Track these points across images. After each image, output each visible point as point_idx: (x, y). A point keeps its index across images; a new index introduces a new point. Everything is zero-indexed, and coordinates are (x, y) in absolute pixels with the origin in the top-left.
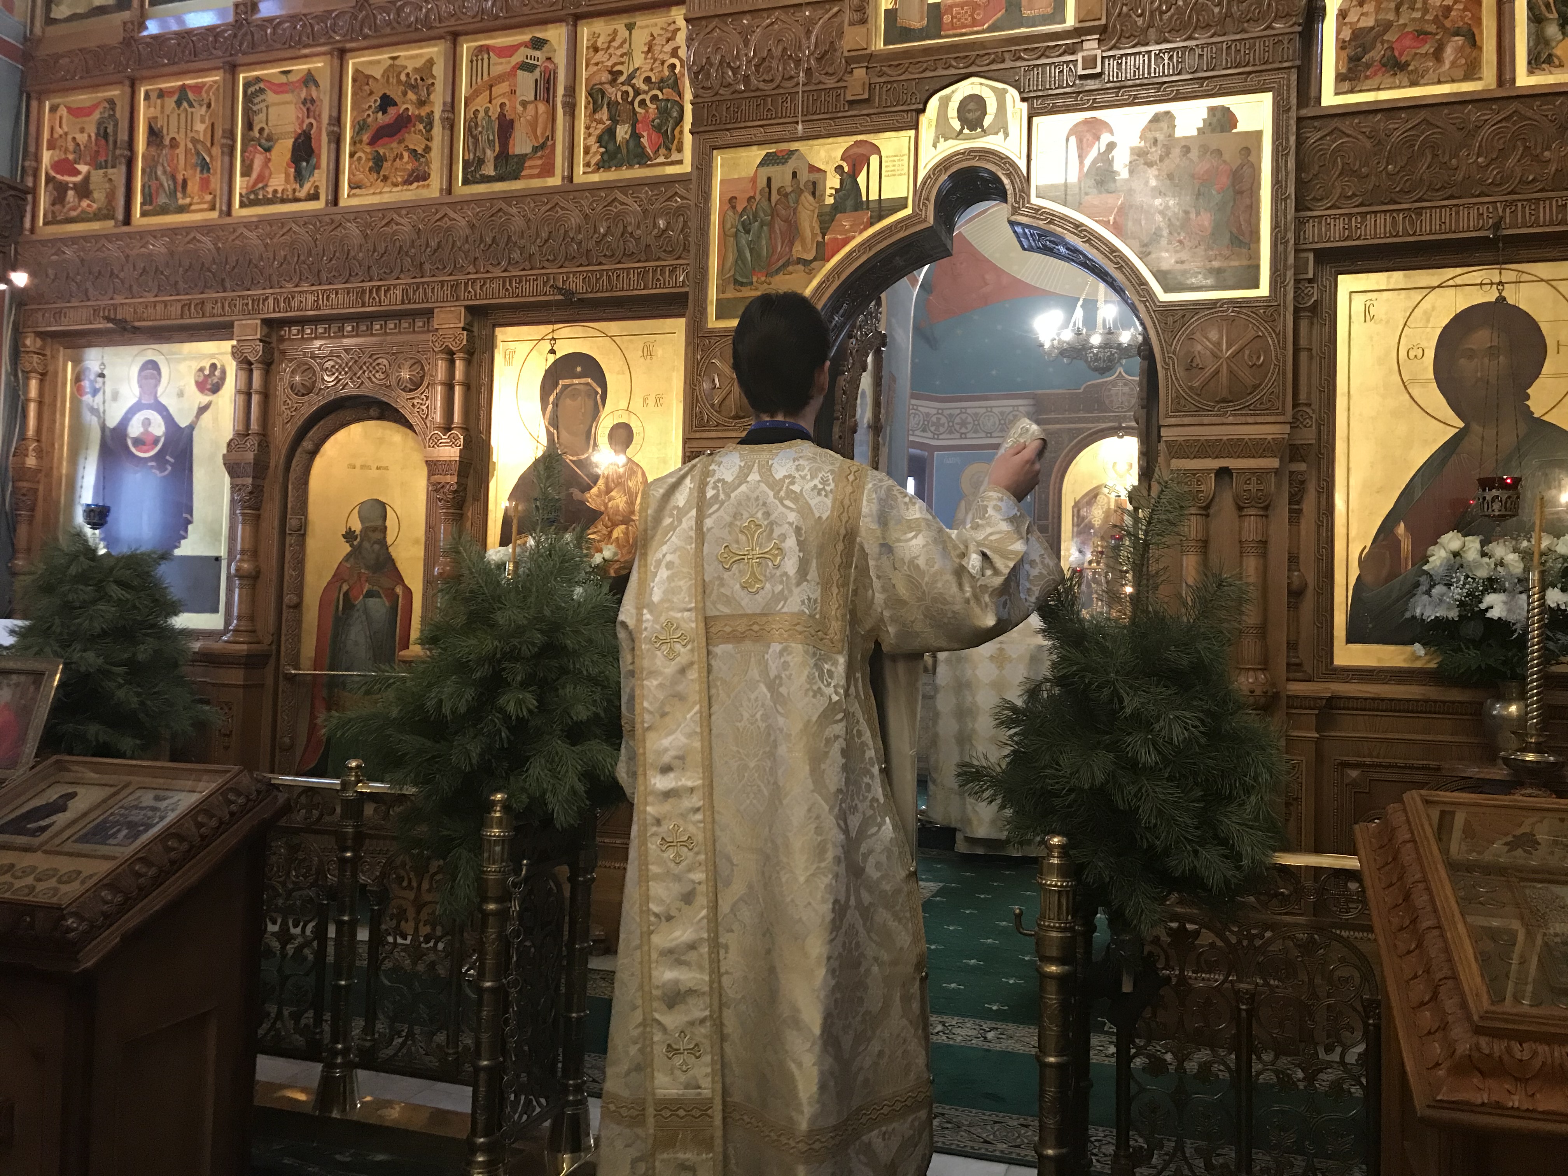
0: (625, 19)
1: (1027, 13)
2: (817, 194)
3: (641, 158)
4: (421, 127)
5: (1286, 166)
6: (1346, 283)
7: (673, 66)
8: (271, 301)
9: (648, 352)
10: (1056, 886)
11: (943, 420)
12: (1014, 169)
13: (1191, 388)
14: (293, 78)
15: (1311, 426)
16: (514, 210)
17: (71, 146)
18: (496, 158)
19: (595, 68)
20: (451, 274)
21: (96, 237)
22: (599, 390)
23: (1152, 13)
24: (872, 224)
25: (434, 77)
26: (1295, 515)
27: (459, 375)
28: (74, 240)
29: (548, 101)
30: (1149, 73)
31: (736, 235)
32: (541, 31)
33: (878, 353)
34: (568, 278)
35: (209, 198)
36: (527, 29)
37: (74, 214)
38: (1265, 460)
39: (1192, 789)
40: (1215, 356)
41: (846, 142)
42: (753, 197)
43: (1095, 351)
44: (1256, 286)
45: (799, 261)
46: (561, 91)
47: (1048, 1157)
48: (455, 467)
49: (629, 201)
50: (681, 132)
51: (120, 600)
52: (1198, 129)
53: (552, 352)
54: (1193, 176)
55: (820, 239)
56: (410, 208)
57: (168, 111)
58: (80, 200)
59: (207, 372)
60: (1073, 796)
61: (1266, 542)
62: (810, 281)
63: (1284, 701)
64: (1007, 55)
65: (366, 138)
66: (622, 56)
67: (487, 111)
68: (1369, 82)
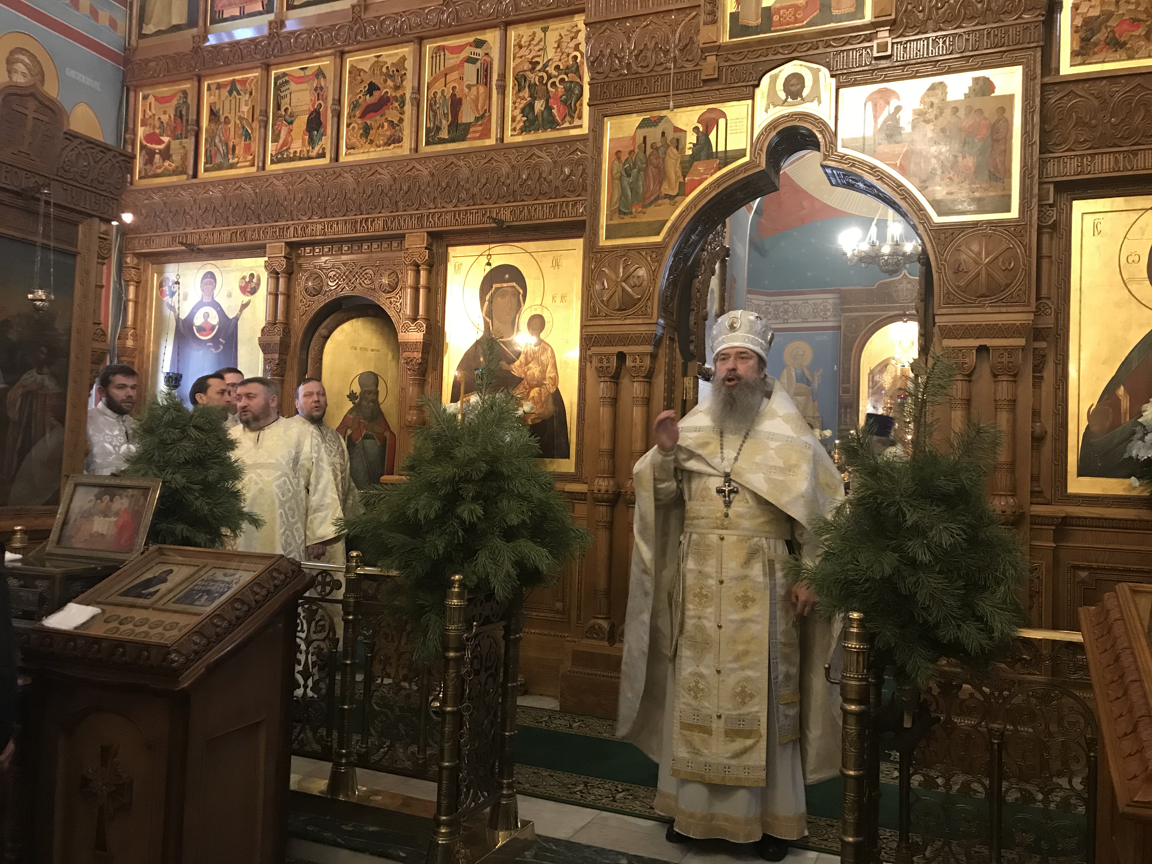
0: (542, 24)
1: (835, 12)
2: (680, 147)
3: (552, 124)
4: (397, 104)
5: (1033, 121)
6: (1079, 207)
7: (576, 57)
8: (292, 229)
9: (556, 264)
10: (855, 648)
11: (771, 309)
12: (826, 127)
13: (958, 287)
14: (308, 72)
15: (1050, 314)
16: (462, 163)
17: (157, 124)
18: (449, 126)
19: (520, 60)
20: (417, 210)
21: (174, 187)
22: (521, 291)
23: (930, 9)
24: (720, 169)
25: (406, 69)
26: (1038, 381)
27: (423, 281)
28: (160, 189)
29: (486, 85)
30: (928, 54)
31: (620, 179)
32: (481, 34)
33: (723, 262)
34: (500, 211)
35: (250, 158)
36: (471, 34)
37: (159, 171)
38: (1014, 339)
39: (956, 581)
40: (977, 263)
41: (701, 110)
42: (633, 151)
43: (886, 258)
44: (1008, 210)
45: (667, 196)
46: (495, 77)
47: (849, 843)
48: (420, 347)
49: (544, 155)
50: (581, 105)
51: (196, 438)
52: (965, 95)
53: (489, 264)
54: (960, 130)
55: (682, 180)
56: (389, 162)
57: (223, 98)
58: (164, 161)
59: (247, 280)
60: (867, 585)
61: (1015, 401)
62: (674, 211)
63: (1028, 520)
64: (820, 44)
65: (358, 113)
66: (539, 51)
67: (443, 92)
68: (1096, 56)
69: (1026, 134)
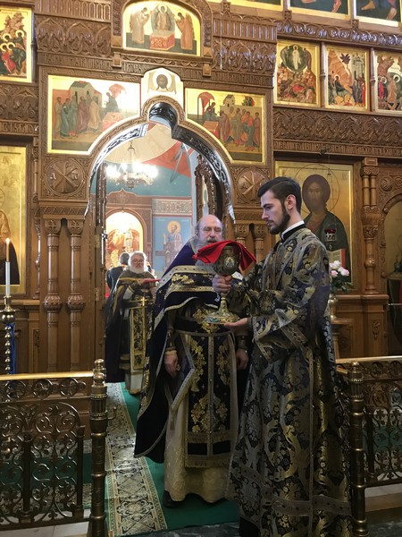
2: (98, 102)
3: (4, 71)
6: (277, 164)
7: (20, 34)
9: (6, 161)
12: (180, 106)
13: (243, 195)
24: (123, 119)
42: (69, 99)
44: (261, 161)
45: (91, 129)
50: (25, 64)
52: (242, 103)
54: (241, 120)
55: (100, 121)
61: (263, 249)
62: (97, 138)
64: (176, 62)
68: (287, 98)
69: (268, 127)
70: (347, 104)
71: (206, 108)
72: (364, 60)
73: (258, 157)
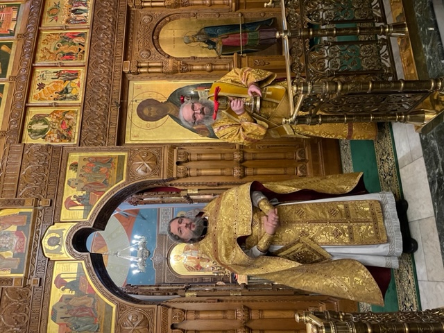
2: (70, 298)
13: (152, 171)
24: (85, 276)
40: (143, 165)
42: (67, 325)
44: (124, 156)
45: (93, 304)
52: (75, 172)
54: (89, 173)
55: (87, 296)
62: (102, 299)
64: (37, 230)
68: (72, 135)
69: (96, 150)
70: (79, 85)
71: (78, 203)
72: (42, 72)
73: (121, 158)
